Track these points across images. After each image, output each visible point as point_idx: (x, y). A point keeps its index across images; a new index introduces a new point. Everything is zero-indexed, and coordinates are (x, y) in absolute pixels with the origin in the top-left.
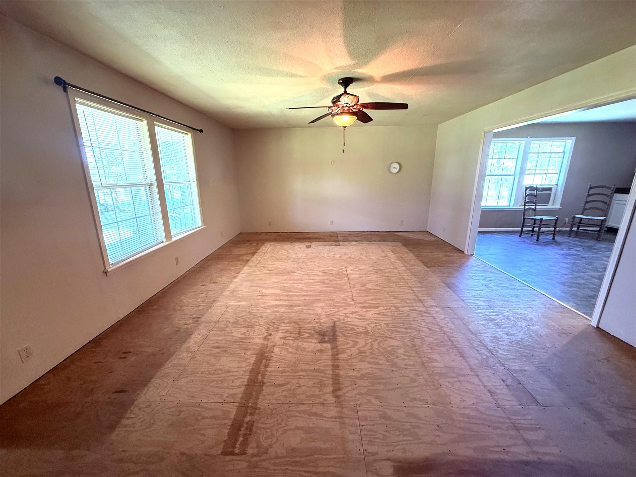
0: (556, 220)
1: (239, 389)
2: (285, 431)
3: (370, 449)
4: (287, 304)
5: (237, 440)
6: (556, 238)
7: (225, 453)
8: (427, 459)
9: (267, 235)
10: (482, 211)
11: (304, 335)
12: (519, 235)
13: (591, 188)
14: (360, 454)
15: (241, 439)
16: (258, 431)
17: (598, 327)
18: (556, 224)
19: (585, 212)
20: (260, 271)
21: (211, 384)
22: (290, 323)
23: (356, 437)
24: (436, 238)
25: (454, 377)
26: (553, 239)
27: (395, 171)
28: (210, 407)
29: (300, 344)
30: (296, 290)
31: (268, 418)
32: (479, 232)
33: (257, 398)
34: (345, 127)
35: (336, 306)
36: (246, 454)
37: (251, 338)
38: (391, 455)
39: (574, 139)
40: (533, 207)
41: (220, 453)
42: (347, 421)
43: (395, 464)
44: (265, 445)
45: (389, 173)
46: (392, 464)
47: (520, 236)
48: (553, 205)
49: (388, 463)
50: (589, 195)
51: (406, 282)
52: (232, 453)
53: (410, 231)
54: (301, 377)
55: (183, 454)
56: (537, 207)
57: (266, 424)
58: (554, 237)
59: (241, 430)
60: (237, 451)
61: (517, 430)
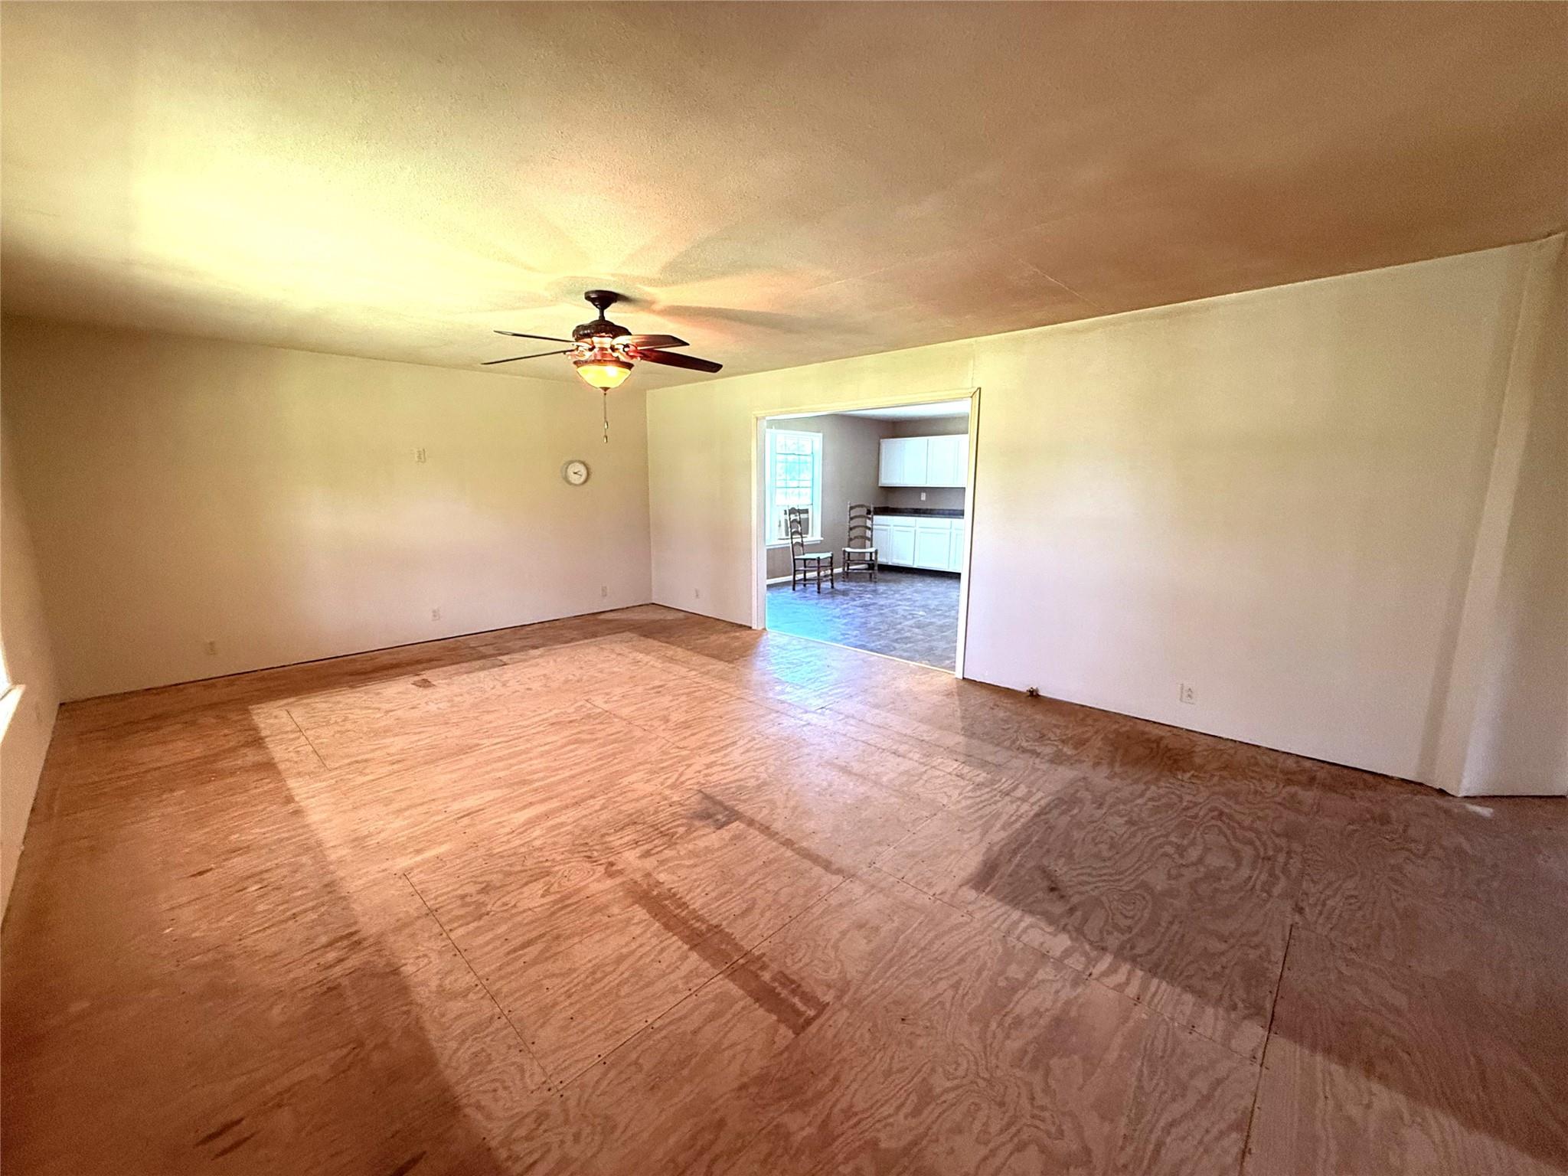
0: (831, 558)
1: (688, 960)
2: (836, 947)
3: (938, 890)
4: (558, 804)
5: (793, 1006)
6: (835, 585)
7: (799, 1029)
8: (985, 863)
9: (214, 686)
10: (768, 550)
11: (676, 833)
12: (791, 587)
13: (851, 508)
14: (934, 902)
15: (796, 1000)
16: (803, 975)
17: (964, 678)
18: (831, 563)
19: (852, 542)
20: (362, 773)
21: (623, 993)
22: (622, 829)
23: (912, 891)
24: (681, 615)
25: (918, 780)
26: (832, 587)
27: (576, 480)
28: (676, 1016)
29: (690, 847)
30: (541, 775)
31: (793, 954)
32: (769, 586)
33: (738, 947)
34: (606, 389)
35: (663, 768)
36: (828, 1004)
37: (579, 890)
38: (957, 881)
39: (821, 435)
40: (800, 540)
41: (793, 1036)
42: (883, 884)
43: (971, 884)
44: (835, 976)
45: (567, 485)
46: (968, 886)
47: (794, 589)
48: (812, 536)
49: (965, 888)
50: (851, 519)
51: (726, 693)
52: (809, 1022)
53: (623, 609)
54: (760, 882)
55: (743, 1087)
56: (804, 540)
57: (800, 960)
58: (832, 584)
59: (779, 994)
60: (812, 1013)
61: (1007, 795)
